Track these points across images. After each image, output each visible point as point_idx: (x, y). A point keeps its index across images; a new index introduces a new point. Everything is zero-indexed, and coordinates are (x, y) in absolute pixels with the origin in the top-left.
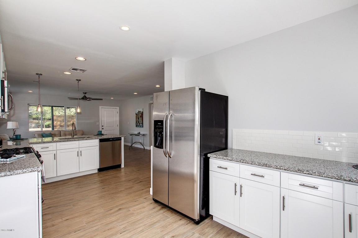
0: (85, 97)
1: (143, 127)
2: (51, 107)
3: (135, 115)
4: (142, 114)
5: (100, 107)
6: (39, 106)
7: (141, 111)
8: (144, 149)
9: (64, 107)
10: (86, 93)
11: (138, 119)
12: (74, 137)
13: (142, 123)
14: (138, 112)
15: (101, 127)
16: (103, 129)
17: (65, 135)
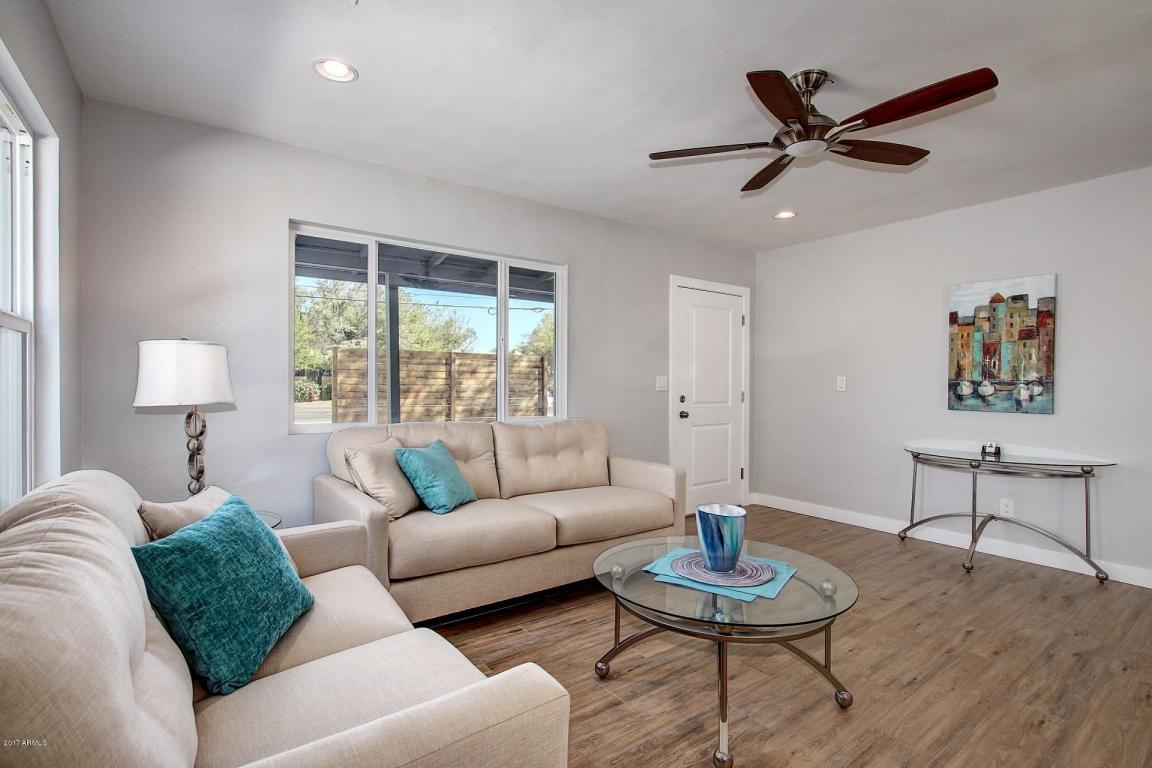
1: (1053, 411)
3: (944, 329)
4: (1047, 314)
5: (674, 281)
7: (1036, 290)
8: (1105, 581)
11: (991, 350)
13: (1040, 382)
14: (986, 302)
15: (675, 407)
16: (684, 415)
17: (523, 453)
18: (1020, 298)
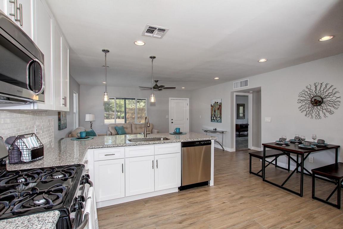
0: (156, 85)
1: (221, 122)
2: (124, 100)
3: (210, 107)
4: (220, 106)
5: (170, 99)
6: (106, 93)
7: (219, 102)
8: (224, 150)
9: (135, 99)
10: (157, 81)
11: (215, 112)
12: (146, 137)
13: (219, 117)
14: (214, 103)
15: (170, 121)
16: (172, 123)
17: (136, 128)
18: (218, 102)
